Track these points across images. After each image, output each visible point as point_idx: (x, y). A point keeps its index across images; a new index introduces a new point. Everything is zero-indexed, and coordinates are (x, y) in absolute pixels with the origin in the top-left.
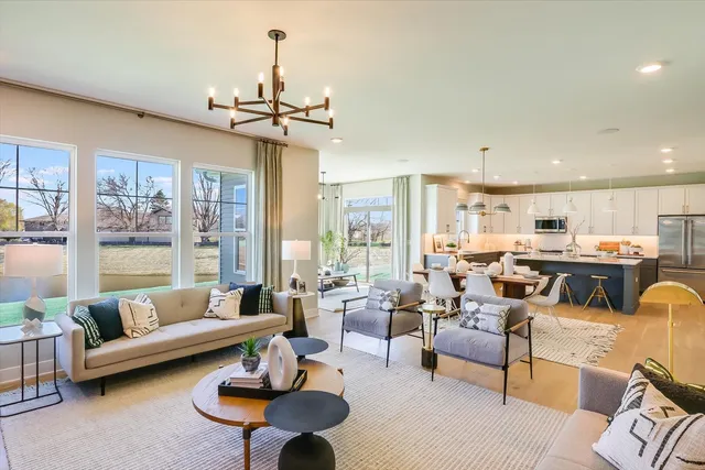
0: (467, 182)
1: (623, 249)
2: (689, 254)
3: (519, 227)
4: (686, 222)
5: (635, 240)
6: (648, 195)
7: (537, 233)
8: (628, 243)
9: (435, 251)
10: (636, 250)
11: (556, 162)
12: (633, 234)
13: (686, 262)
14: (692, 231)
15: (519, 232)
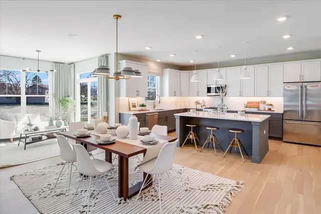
0: (158, 61)
1: (262, 107)
2: (304, 109)
3: (198, 92)
4: (302, 87)
5: (269, 100)
6: (276, 68)
7: (208, 96)
8: (264, 102)
9: (130, 110)
10: (270, 107)
11: (199, 37)
12: (268, 95)
13: (302, 116)
14: (306, 93)
15: (198, 95)
